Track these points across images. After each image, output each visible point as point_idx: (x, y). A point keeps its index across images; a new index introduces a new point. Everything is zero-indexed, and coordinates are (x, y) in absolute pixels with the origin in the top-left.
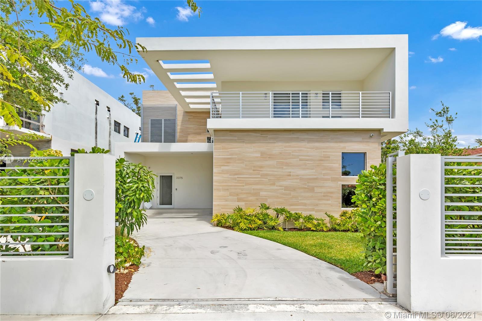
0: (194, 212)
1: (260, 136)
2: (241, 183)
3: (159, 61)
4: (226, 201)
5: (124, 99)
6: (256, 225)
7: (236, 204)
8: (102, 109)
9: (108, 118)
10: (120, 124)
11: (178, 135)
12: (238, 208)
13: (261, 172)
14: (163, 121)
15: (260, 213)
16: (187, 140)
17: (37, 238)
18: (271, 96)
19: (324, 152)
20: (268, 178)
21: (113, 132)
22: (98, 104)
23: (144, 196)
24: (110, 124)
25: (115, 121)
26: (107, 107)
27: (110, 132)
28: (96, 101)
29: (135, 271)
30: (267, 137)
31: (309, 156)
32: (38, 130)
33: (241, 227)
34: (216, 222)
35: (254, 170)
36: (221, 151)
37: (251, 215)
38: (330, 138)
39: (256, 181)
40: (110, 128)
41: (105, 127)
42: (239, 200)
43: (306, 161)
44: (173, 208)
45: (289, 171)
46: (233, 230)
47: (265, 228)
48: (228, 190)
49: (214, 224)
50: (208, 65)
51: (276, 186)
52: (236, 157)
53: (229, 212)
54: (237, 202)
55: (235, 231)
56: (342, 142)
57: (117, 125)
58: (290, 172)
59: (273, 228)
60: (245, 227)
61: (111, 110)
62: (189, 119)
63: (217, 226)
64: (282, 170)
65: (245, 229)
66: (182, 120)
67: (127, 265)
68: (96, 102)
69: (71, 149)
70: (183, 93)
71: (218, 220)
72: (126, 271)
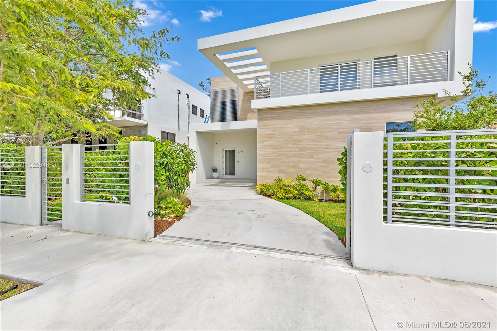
0: (252, 182)
1: (299, 111)
2: (281, 156)
3: (216, 55)
4: (269, 172)
5: (203, 84)
6: (292, 194)
7: (276, 175)
8: (183, 96)
9: (187, 103)
10: (197, 107)
11: (239, 113)
12: (278, 179)
13: (300, 146)
14: (227, 102)
15: (298, 183)
16: (247, 117)
17: (117, 193)
18: (309, 73)
19: (365, 123)
20: (307, 151)
21: (191, 115)
22: (179, 93)
23: (184, 167)
24: (189, 108)
25: (193, 105)
26: (187, 94)
27: (189, 115)
28: (178, 90)
29: (177, 221)
30: (306, 112)
31: (348, 129)
32: (139, 118)
33: (278, 196)
34: (260, 191)
35: (293, 144)
36: (264, 128)
37: (289, 185)
38: (372, 109)
39: (295, 154)
40: (189, 111)
41: (185, 111)
42: (280, 172)
43: (346, 133)
44: (235, 179)
45: (328, 143)
46: (271, 198)
47: (301, 198)
48: (270, 162)
49: (258, 192)
50: (255, 51)
51: (315, 159)
52: (277, 132)
53: (271, 182)
54: (278, 173)
55: (273, 199)
56: (386, 112)
57: (195, 108)
58: (329, 145)
59: (309, 199)
60: (281, 196)
61: (189, 96)
62: (248, 98)
63: (261, 194)
64: (321, 143)
65: (281, 198)
66: (243, 100)
67: (172, 216)
68: (178, 92)
69: (161, 131)
70: (240, 77)
71: (261, 189)
72: (170, 220)
